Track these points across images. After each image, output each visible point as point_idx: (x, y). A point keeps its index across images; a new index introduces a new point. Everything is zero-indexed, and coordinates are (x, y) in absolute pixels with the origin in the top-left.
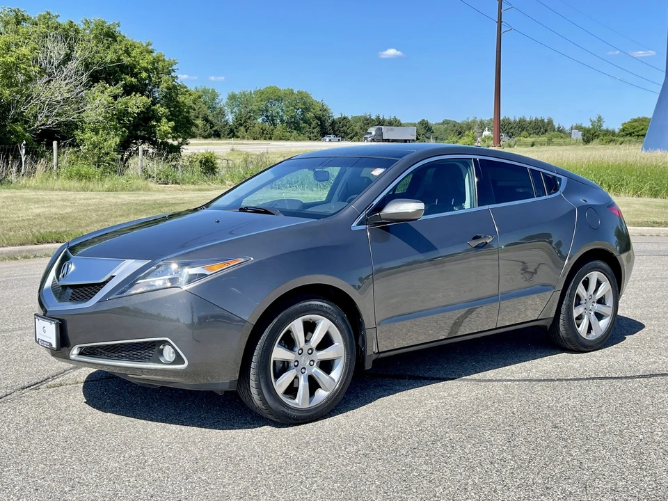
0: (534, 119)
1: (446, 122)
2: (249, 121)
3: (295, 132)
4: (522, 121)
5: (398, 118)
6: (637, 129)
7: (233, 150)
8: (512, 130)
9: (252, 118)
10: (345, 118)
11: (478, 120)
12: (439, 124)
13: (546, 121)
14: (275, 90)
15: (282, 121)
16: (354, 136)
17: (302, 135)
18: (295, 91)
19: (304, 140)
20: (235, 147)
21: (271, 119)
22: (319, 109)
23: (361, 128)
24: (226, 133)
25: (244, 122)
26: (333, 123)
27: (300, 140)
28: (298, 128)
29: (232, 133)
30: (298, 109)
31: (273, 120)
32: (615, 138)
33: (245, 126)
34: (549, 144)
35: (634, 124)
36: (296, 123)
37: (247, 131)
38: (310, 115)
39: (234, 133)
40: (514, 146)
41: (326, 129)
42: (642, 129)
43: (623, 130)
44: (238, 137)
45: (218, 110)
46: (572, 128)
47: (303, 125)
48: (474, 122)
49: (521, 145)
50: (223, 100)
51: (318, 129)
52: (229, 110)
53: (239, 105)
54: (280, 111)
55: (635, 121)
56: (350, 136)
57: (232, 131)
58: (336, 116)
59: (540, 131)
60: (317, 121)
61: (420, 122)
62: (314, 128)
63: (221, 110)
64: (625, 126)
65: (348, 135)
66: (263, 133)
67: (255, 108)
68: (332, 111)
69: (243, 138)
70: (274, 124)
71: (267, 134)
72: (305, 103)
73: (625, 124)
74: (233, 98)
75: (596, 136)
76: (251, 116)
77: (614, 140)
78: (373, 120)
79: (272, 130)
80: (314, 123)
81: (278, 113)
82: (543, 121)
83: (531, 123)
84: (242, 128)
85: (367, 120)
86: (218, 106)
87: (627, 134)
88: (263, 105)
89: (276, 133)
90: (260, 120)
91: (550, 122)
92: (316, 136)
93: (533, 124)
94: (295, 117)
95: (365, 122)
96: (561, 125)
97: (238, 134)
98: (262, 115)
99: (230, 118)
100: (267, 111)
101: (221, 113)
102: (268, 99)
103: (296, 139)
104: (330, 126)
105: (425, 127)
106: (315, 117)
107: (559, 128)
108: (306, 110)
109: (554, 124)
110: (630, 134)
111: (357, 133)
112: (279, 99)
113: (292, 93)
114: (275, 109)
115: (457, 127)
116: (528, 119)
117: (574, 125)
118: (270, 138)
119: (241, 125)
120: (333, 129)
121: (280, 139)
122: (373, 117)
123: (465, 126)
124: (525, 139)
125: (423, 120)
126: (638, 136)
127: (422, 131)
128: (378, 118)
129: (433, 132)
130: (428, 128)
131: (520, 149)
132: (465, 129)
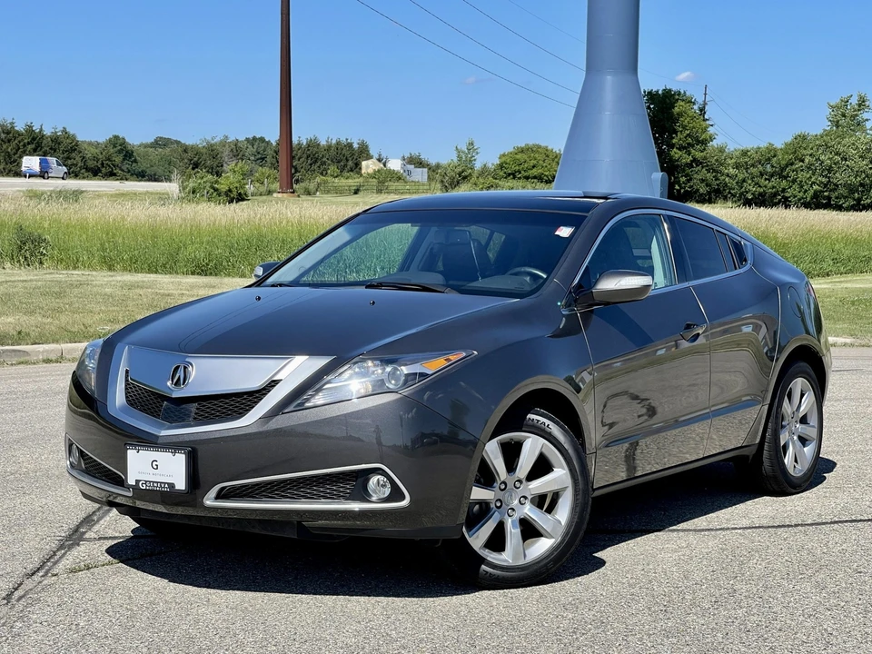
0: (334, 142)
1: (160, 143)
4: (313, 144)
5: (71, 131)
6: (525, 166)
12: (146, 146)
13: (356, 146)
32: (497, 181)
34: (380, 191)
35: (518, 157)
40: (315, 194)
42: (534, 167)
43: (501, 166)
48: (223, 143)
49: (328, 192)
55: (522, 151)
59: (345, 166)
61: (110, 140)
64: (504, 159)
73: (504, 155)
75: (465, 178)
78: (20, 134)
82: (350, 145)
83: (329, 147)
85: (8, 133)
87: (509, 175)
91: (364, 149)
93: (333, 152)
105: (120, 152)
109: (371, 152)
110: (513, 175)
115: (190, 154)
116: (323, 143)
122: (20, 127)
124: (337, 180)
125: (116, 137)
126: (527, 178)
127: (118, 159)
128: (30, 130)
129: (135, 161)
130: (127, 153)
131: (328, 197)
132: (205, 156)
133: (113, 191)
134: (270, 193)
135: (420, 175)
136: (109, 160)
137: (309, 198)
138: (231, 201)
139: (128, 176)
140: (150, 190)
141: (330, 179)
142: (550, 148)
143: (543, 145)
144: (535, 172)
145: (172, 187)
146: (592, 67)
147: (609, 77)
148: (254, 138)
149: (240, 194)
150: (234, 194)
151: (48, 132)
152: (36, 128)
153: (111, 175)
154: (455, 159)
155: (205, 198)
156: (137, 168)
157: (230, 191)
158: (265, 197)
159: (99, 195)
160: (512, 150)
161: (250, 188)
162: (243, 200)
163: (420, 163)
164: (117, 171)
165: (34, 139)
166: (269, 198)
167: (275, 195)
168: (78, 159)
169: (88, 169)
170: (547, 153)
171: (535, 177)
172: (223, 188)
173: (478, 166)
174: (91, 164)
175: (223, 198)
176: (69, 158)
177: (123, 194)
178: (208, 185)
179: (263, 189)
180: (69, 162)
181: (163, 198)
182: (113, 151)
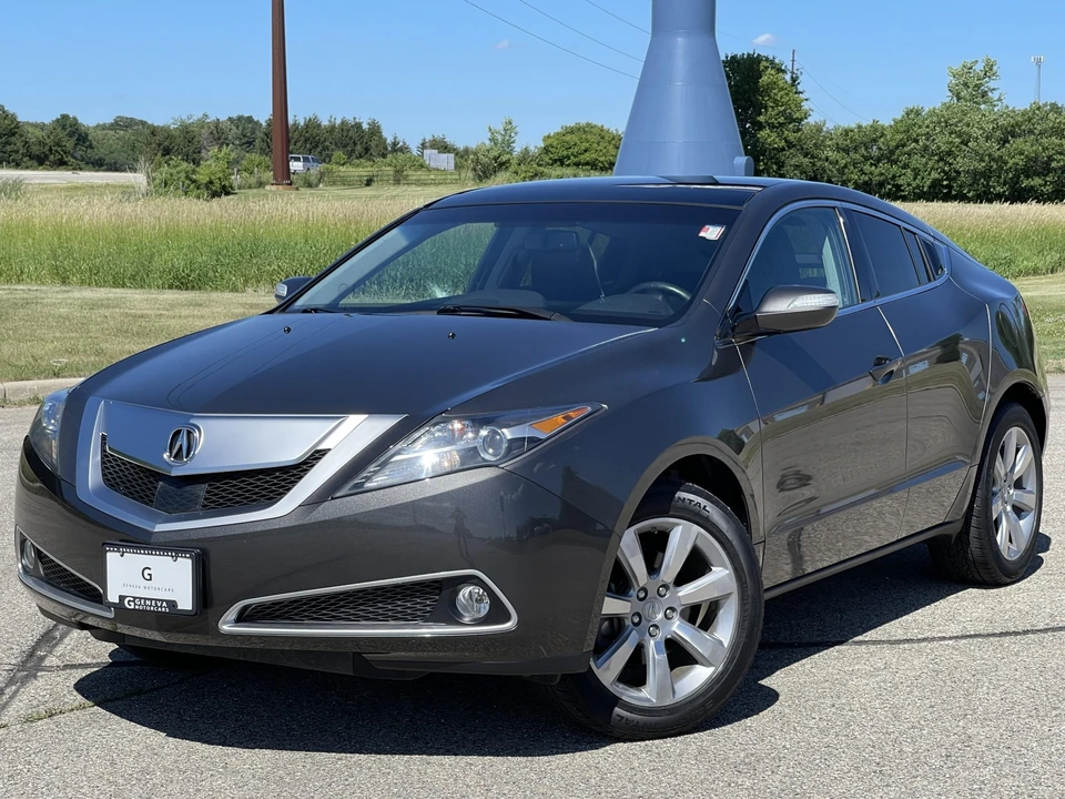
0: (338, 122)
1: (122, 124)
4: (312, 125)
6: (575, 150)
11: (212, 118)
12: (103, 127)
13: (365, 126)
32: (542, 169)
34: (397, 182)
35: (568, 138)
40: (317, 186)
42: (586, 151)
43: (546, 150)
46: (423, 146)
48: (202, 124)
49: (334, 183)
55: (571, 131)
59: (353, 151)
61: (58, 120)
64: (549, 141)
73: (549, 137)
75: (501, 164)
82: (358, 126)
83: (332, 129)
87: (555, 161)
91: (375, 130)
93: (337, 134)
96: (400, 139)
105: (71, 135)
107: (395, 144)
109: (384, 134)
110: (561, 161)
115: (159, 138)
116: (325, 123)
117: (429, 138)
123: (176, 134)
124: (342, 169)
125: (65, 117)
126: (577, 164)
127: (69, 144)
129: (91, 146)
130: (81, 137)
131: (335, 190)
132: (178, 140)
133: (64, 184)
134: (261, 184)
135: (447, 162)
136: (58, 145)
137: (309, 191)
138: (215, 195)
139: (82, 164)
140: (110, 182)
141: (334, 167)
142: (606, 127)
143: (598, 124)
144: (587, 157)
145: (138, 179)
146: (660, 25)
147: (680, 40)
148: (240, 118)
149: (224, 187)
150: (216, 187)
153: (61, 164)
154: (488, 141)
155: (180, 192)
156: (93, 155)
157: (211, 182)
158: (255, 191)
159: (46, 189)
160: (559, 130)
161: (236, 179)
162: (228, 194)
163: (443, 147)
164: (68, 159)
166: (261, 191)
167: (268, 187)
168: (20, 144)
169: (31, 157)
170: (602, 134)
171: (587, 164)
172: (202, 177)
173: (518, 148)
174: (35, 150)
175: (203, 191)
176: (8, 143)
177: (76, 188)
178: (183, 175)
179: (253, 180)
180: (8, 148)
181: (127, 192)
182: (62, 134)
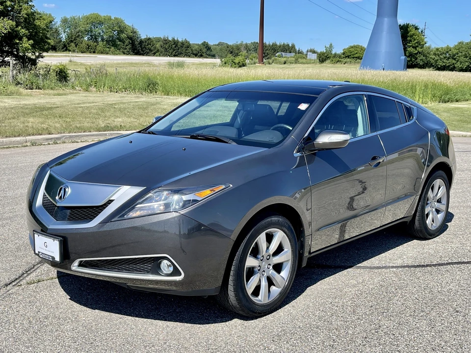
0: (282, 44)
1: (220, 44)
2: (78, 39)
3: (113, 48)
4: (274, 45)
5: (188, 40)
6: (353, 53)
7: (71, 61)
8: (267, 51)
9: (81, 37)
10: (149, 39)
11: (244, 43)
12: (215, 45)
13: (290, 45)
14: (97, 16)
15: (103, 40)
16: (156, 52)
17: (118, 50)
18: (113, 18)
19: (119, 54)
20: (72, 58)
21: (94, 38)
22: (130, 31)
23: (161, 47)
24: (61, 47)
25: (74, 39)
26: (141, 42)
27: (117, 54)
28: (115, 45)
29: (65, 48)
30: (115, 31)
31: (96, 39)
32: (340, 59)
33: (75, 43)
34: (296, 63)
35: (351, 50)
36: (114, 41)
37: (76, 47)
38: (123, 36)
39: (67, 48)
40: (271, 64)
41: (135, 46)
42: (356, 53)
43: (344, 54)
44: (70, 51)
45: (54, 30)
46: (308, 51)
47: (119, 43)
48: (241, 45)
49: (277, 63)
50: (58, 22)
51: (130, 46)
52: (63, 30)
53: (70, 27)
54: (101, 32)
55: (352, 47)
56: (153, 52)
57: (65, 46)
58: (143, 37)
60: (128, 40)
61: (203, 43)
62: (127, 45)
63: (57, 30)
64: (345, 51)
65: (152, 51)
66: (89, 48)
67: (83, 29)
68: (140, 33)
69: (74, 51)
70: (97, 41)
71: (92, 49)
72: (120, 27)
73: (345, 49)
74: (65, 21)
75: (328, 58)
76: (79, 35)
77: (340, 61)
78: (170, 41)
79: (96, 46)
80: (127, 42)
81: (99, 33)
82: (288, 45)
83: (280, 47)
84: (73, 44)
86: (54, 27)
87: (346, 57)
88: (88, 27)
89: (99, 48)
90: (86, 39)
91: (293, 46)
92: (128, 52)
94: (113, 36)
95: (164, 42)
96: (300, 49)
97: (70, 48)
98: (88, 34)
99: (64, 37)
100: (91, 32)
101: (57, 32)
102: (92, 23)
103: (114, 54)
104: (139, 44)
105: (206, 47)
106: (128, 37)
107: (299, 51)
108: (121, 31)
109: (296, 48)
110: (348, 57)
111: (158, 50)
112: (101, 23)
113: (110, 19)
114: (97, 31)
115: (230, 48)
116: (278, 44)
117: (309, 49)
118: (94, 52)
119: (72, 41)
120: (141, 46)
121: (102, 53)
122: (170, 39)
123: (234, 47)
124: (280, 59)
125: (205, 42)
126: (353, 58)
127: (205, 50)
128: (174, 40)
129: (211, 51)
130: (208, 48)
131: (277, 66)
132: (235, 49)
133: (199, 62)
134: (255, 63)
135: (314, 56)
136: (201, 50)
137: (269, 65)
138: (240, 67)
139: (208, 56)
140: (212, 62)
142: (363, 46)
143: (360, 45)
144: (356, 55)
145: (218, 61)
146: (379, 15)
147: (386, 19)
148: (254, 43)
149: (243, 64)
150: (241, 64)
151: (180, 40)
152: (176, 39)
153: (201, 56)
154: (325, 51)
155: (230, 65)
156: (212, 53)
157: (239, 63)
158: (252, 65)
159: (193, 64)
160: (348, 47)
161: (247, 61)
162: (244, 66)
163: (314, 52)
164: (204, 55)
165: (175, 43)
166: (254, 65)
167: (257, 64)
168: (190, 50)
169: (193, 54)
170: (362, 49)
171: (356, 58)
172: (237, 61)
173: (333, 53)
174: (195, 52)
175: (237, 65)
176: (187, 50)
177: (202, 64)
178: (231, 60)
179: (252, 62)
180: (187, 51)
181: (214, 65)
182: (202, 47)
